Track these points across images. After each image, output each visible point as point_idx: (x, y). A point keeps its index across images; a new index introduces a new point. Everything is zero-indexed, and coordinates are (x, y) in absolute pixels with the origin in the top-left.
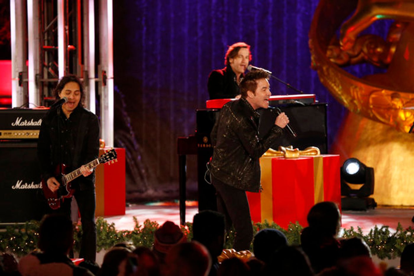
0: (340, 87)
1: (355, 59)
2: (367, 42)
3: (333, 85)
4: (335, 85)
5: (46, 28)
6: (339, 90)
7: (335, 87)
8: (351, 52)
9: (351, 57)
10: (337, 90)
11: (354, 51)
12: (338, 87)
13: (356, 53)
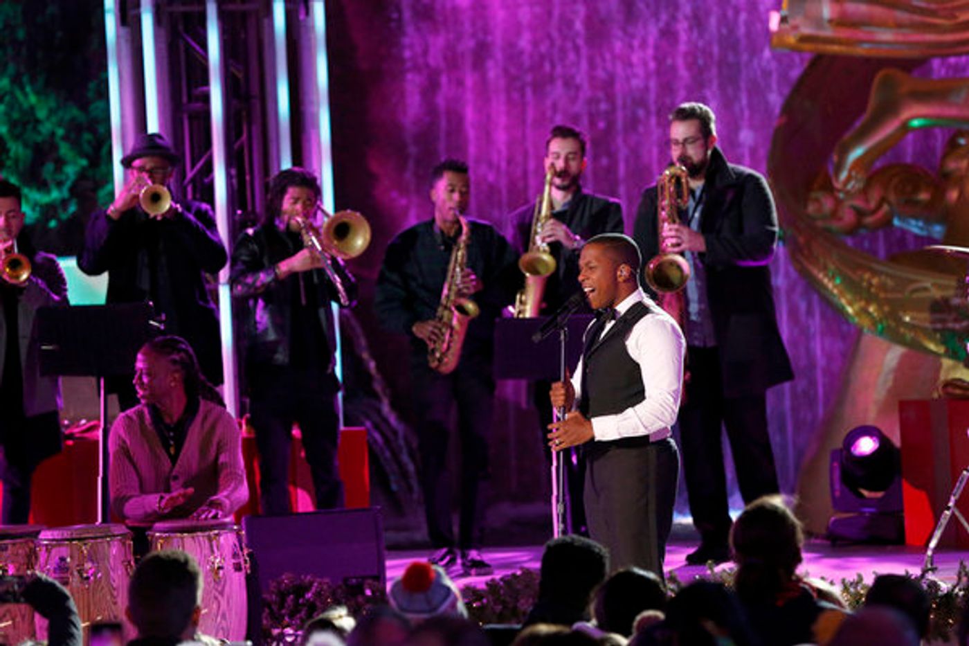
0: (838, 281)
1: (869, 220)
2: (895, 181)
3: (821, 276)
4: (826, 275)
5: (190, 175)
6: (835, 286)
7: (826, 281)
8: (858, 203)
9: (860, 214)
10: (830, 286)
11: (867, 201)
12: (833, 278)
13: (873, 204)
